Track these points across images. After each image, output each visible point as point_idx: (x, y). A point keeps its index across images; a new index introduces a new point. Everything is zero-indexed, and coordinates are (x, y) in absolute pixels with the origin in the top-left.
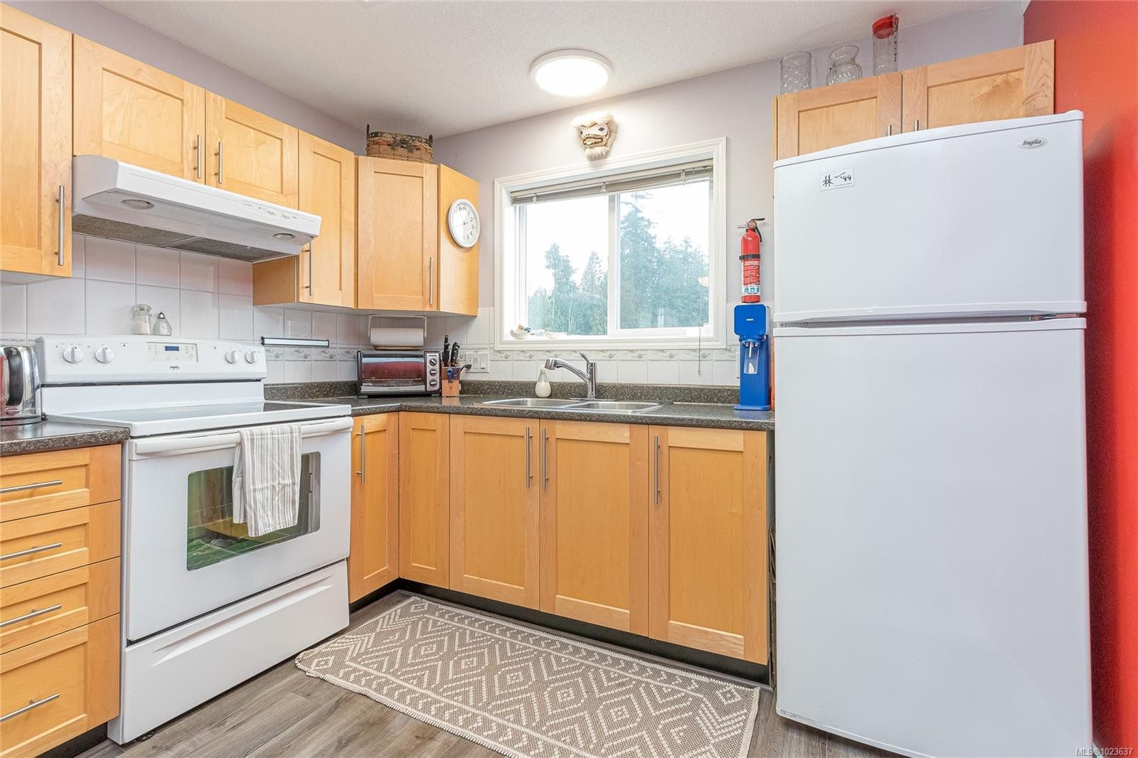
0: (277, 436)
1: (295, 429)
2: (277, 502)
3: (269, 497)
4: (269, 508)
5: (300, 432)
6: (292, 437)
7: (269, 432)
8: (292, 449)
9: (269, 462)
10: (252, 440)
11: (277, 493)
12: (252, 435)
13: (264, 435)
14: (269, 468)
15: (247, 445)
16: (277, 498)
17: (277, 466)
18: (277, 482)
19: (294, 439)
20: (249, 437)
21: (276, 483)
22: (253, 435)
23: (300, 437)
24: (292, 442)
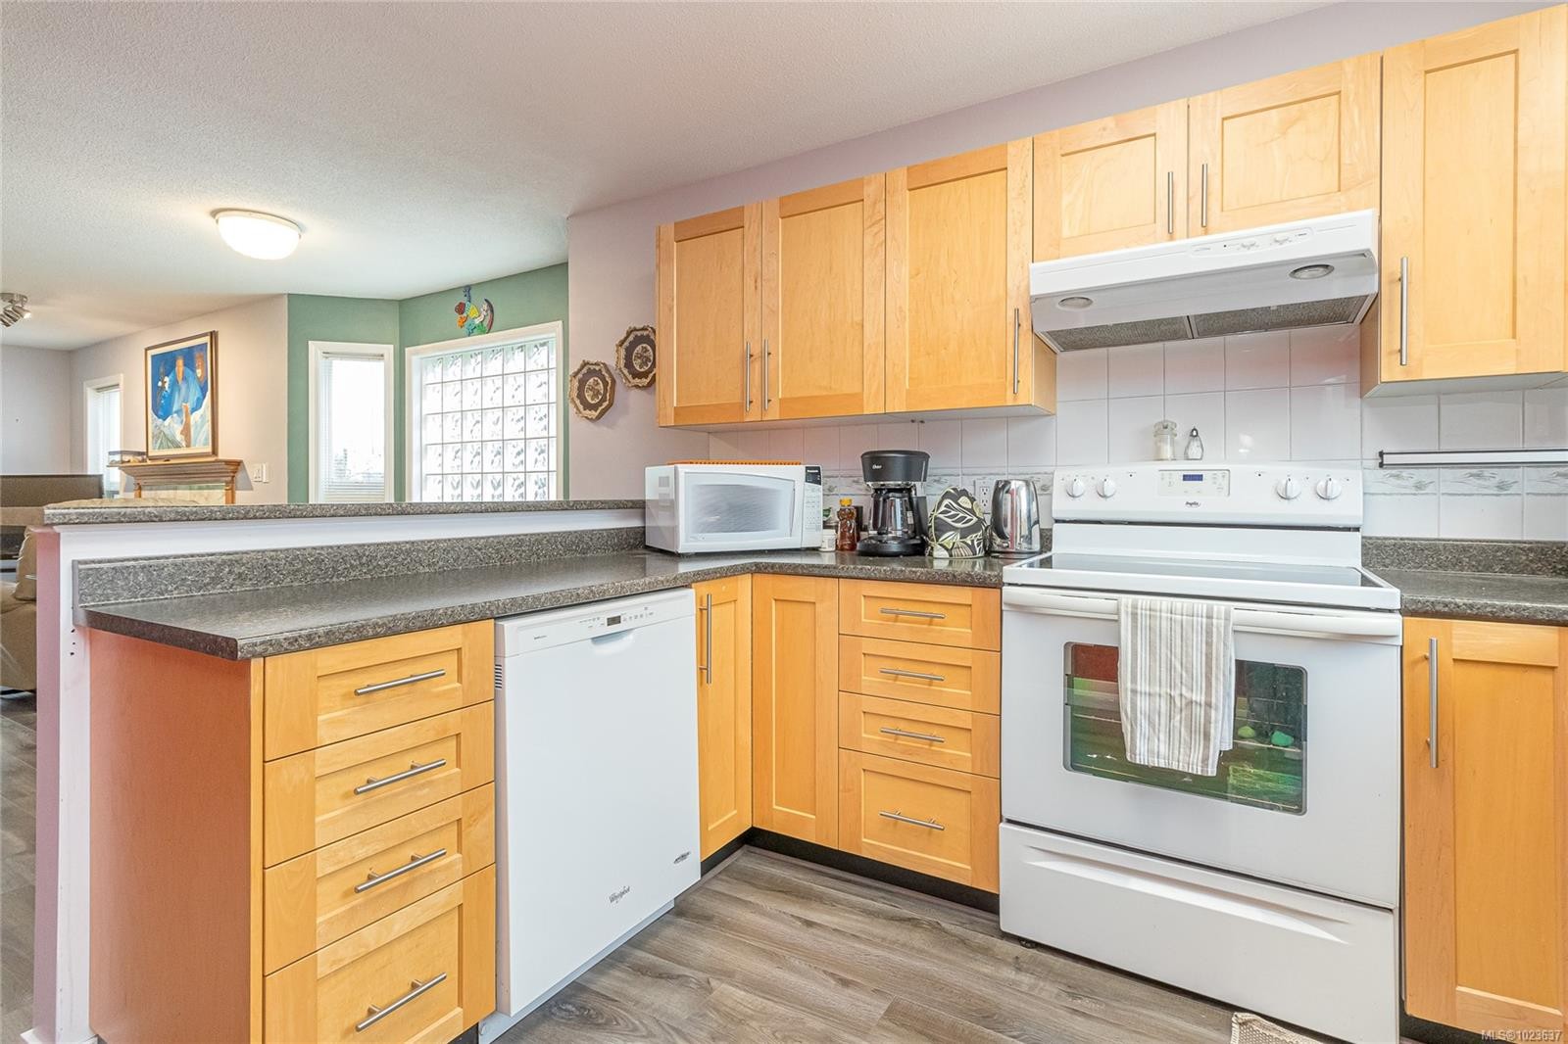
0: (1179, 617)
1: (1219, 612)
2: (1177, 724)
3: (1163, 710)
4: (1162, 728)
5: (1227, 619)
6: (1209, 628)
7: (1164, 607)
8: (1209, 644)
9: (1163, 656)
10: (1134, 615)
11: (1178, 710)
12: (1135, 607)
13: (1155, 611)
14: (1163, 665)
15: (1126, 622)
16: (1178, 718)
17: (1178, 666)
18: (1178, 692)
19: (1215, 630)
20: (1130, 610)
21: (1176, 693)
22: (1137, 608)
23: (1226, 627)
24: (1209, 633)
